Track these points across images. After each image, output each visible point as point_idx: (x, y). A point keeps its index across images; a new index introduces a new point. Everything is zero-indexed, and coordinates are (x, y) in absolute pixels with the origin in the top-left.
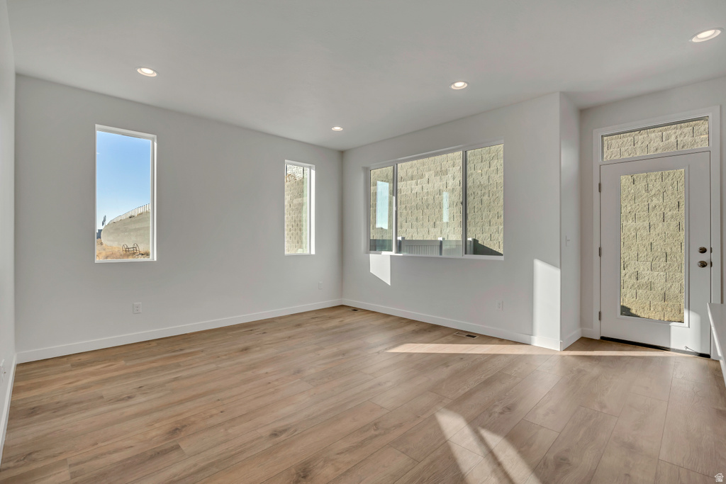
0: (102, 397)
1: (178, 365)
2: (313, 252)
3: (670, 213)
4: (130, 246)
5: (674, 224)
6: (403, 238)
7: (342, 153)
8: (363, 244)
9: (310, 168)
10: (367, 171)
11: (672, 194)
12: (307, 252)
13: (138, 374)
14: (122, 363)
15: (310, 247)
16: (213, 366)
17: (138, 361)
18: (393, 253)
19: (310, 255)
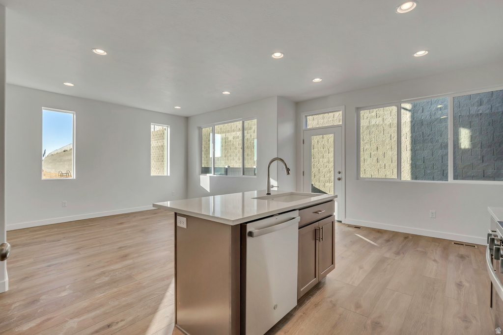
0: (46, 241)
1: (84, 230)
2: (169, 175)
3: (373, 153)
4: (64, 172)
5: (375, 159)
6: (229, 167)
7: (187, 119)
8: (197, 169)
9: (167, 127)
10: (200, 129)
11: (374, 142)
12: (165, 174)
13: (64, 233)
14: (56, 230)
15: (167, 172)
16: (102, 229)
17: (64, 229)
18: (212, 175)
19: (167, 176)
